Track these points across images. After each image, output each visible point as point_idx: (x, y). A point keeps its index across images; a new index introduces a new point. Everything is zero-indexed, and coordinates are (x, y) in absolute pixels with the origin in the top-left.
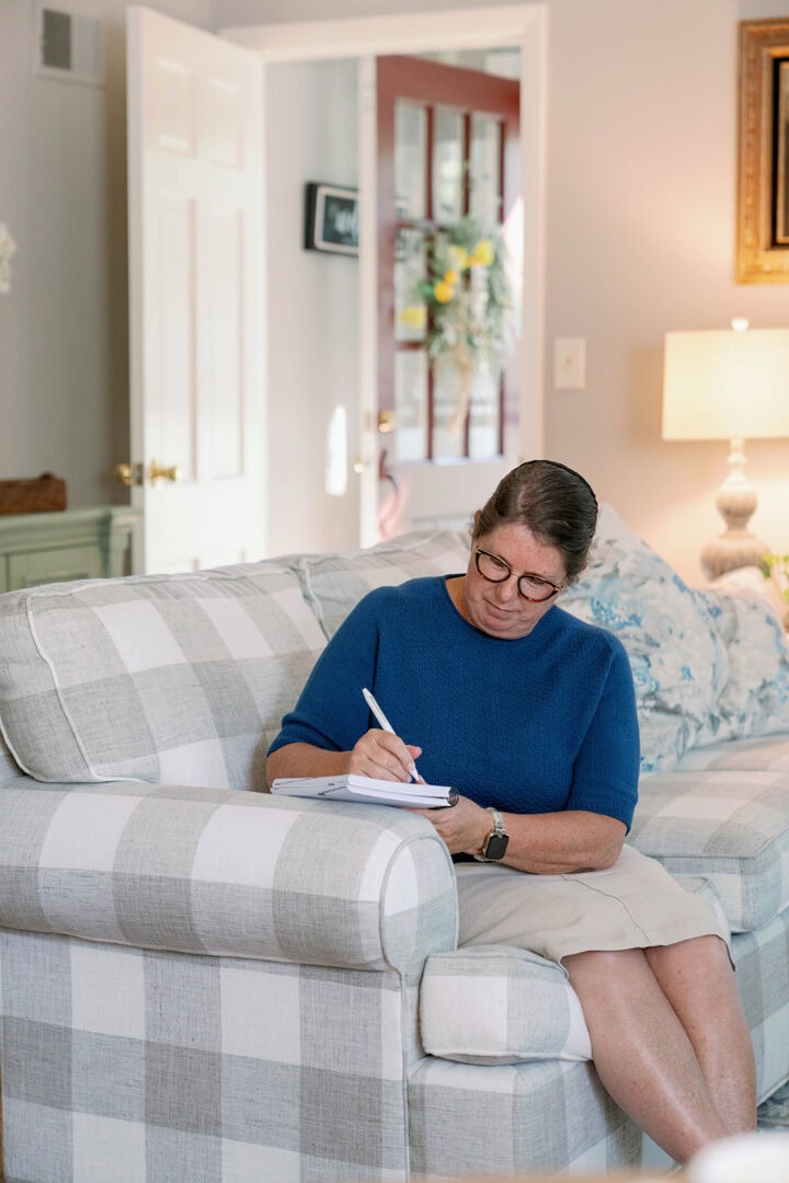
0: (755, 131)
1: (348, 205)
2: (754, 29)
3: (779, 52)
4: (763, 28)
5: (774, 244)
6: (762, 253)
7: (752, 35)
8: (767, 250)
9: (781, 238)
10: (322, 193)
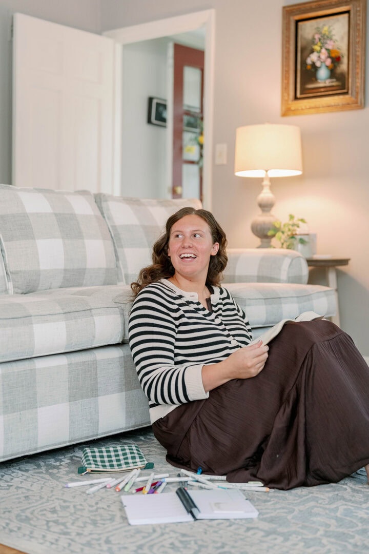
0: (288, 52)
1: (165, 106)
2: (288, 9)
3: (297, 18)
4: (291, 8)
5: (296, 98)
6: (290, 102)
7: (287, 11)
8: (292, 101)
9: (298, 95)
10: (155, 102)
